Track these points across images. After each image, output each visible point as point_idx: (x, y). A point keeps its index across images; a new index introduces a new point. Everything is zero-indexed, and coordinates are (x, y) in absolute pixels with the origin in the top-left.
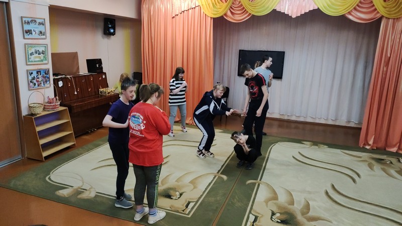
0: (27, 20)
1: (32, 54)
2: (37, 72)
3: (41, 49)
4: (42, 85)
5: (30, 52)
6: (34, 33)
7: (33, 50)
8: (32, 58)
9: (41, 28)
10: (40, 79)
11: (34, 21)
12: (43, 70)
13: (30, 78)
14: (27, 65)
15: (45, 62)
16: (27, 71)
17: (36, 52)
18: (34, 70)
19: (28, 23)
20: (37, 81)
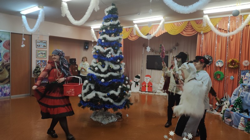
0: (38, 41)
1: (39, 54)
2: (41, 61)
3: (43, 53)
4: (43, 66)
5: (38, 53)
6: (41, 46)
7: (40, 53)
8: (39, 55)
9: (45, 44)
10: (42, 64)
11: (42, 42)
12: (44, 60)
13: (37, 63)
14: (37, 58)
15: (45, 57)
16: (36, 60)
17: (41, 53)
18: (39, 60)
19: (39, 42)
20: (41, 65)
